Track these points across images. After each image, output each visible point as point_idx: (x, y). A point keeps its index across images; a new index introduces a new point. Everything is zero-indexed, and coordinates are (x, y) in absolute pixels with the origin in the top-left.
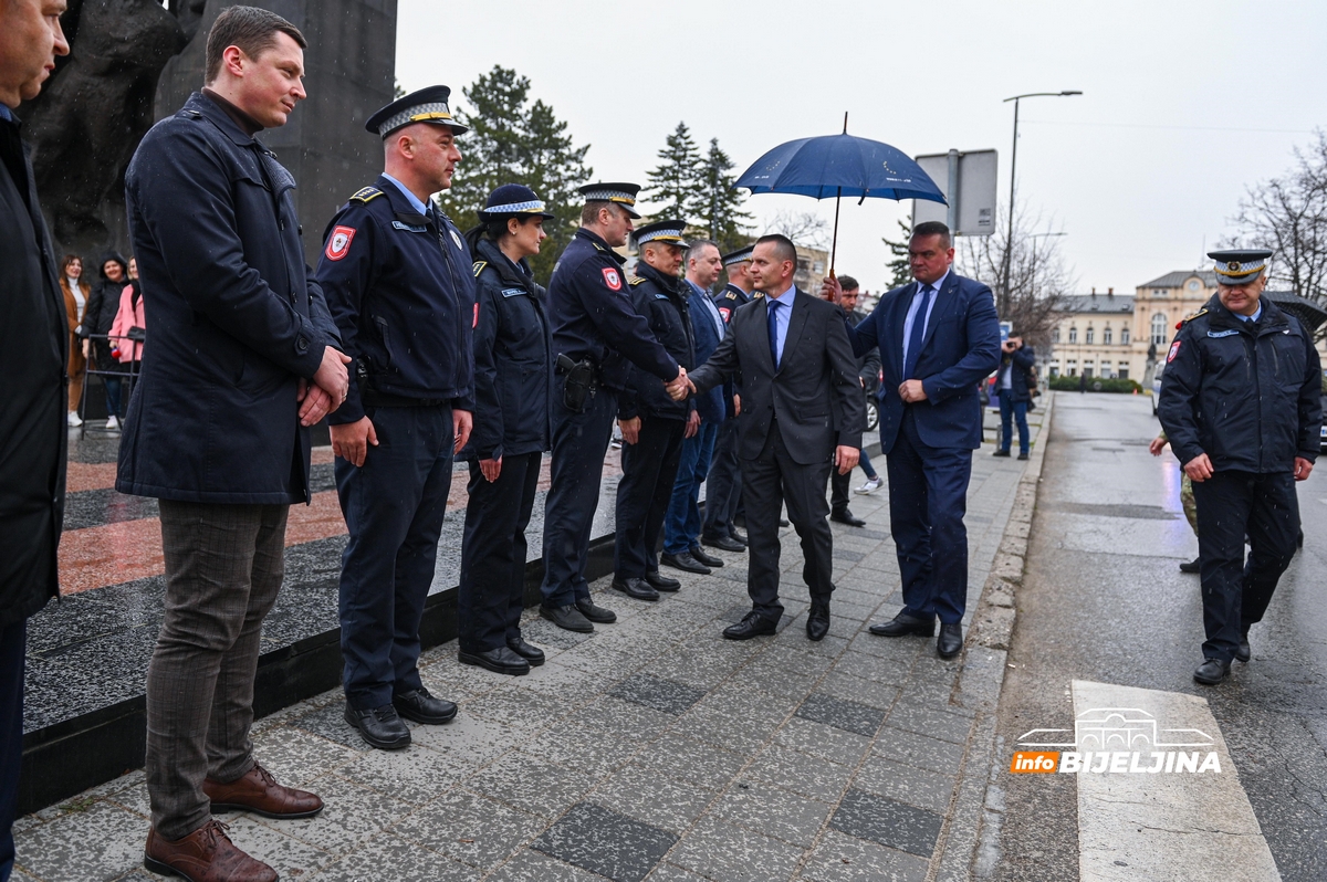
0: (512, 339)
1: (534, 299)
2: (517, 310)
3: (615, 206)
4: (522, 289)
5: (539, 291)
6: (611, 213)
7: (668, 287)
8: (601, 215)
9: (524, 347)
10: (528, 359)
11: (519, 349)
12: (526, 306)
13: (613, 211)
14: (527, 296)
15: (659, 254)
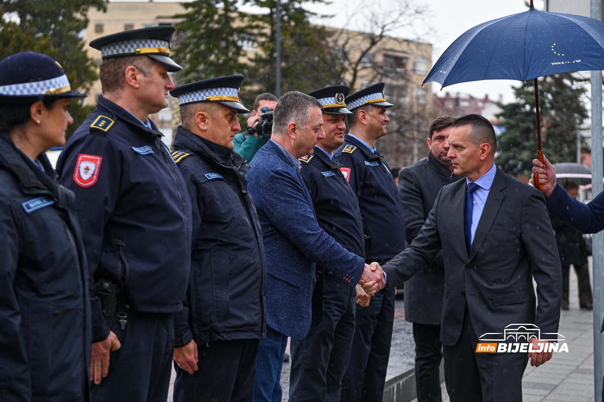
0: (38, 267)
1: (61, 209)
2: (43, 228)
3: (145, 60)
4: (47, 197)
5: (67, 196)
6: (141, 71)
7: (221, 162)
8: (129, 74)
9: (55, 277)
10: (60, 292)
11: (48, 281)
12: (54, 220)
13: (145, 69)
14: (54, 206)
15: (214, 119)
